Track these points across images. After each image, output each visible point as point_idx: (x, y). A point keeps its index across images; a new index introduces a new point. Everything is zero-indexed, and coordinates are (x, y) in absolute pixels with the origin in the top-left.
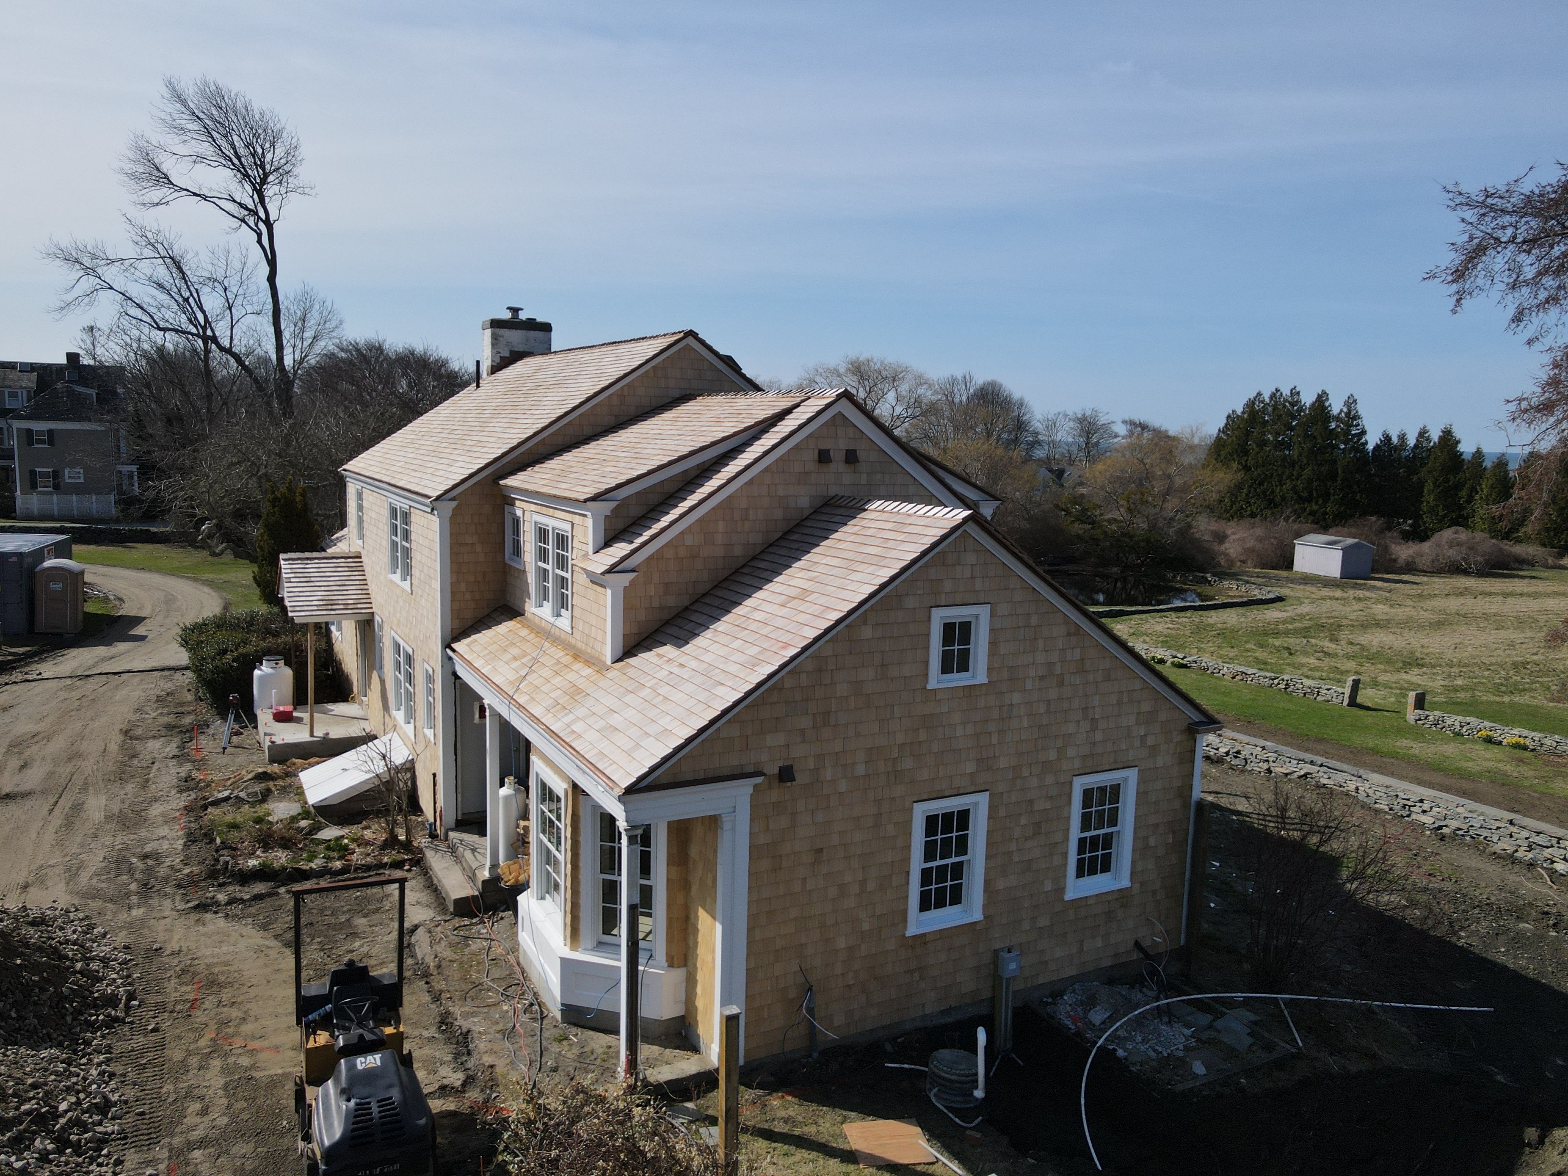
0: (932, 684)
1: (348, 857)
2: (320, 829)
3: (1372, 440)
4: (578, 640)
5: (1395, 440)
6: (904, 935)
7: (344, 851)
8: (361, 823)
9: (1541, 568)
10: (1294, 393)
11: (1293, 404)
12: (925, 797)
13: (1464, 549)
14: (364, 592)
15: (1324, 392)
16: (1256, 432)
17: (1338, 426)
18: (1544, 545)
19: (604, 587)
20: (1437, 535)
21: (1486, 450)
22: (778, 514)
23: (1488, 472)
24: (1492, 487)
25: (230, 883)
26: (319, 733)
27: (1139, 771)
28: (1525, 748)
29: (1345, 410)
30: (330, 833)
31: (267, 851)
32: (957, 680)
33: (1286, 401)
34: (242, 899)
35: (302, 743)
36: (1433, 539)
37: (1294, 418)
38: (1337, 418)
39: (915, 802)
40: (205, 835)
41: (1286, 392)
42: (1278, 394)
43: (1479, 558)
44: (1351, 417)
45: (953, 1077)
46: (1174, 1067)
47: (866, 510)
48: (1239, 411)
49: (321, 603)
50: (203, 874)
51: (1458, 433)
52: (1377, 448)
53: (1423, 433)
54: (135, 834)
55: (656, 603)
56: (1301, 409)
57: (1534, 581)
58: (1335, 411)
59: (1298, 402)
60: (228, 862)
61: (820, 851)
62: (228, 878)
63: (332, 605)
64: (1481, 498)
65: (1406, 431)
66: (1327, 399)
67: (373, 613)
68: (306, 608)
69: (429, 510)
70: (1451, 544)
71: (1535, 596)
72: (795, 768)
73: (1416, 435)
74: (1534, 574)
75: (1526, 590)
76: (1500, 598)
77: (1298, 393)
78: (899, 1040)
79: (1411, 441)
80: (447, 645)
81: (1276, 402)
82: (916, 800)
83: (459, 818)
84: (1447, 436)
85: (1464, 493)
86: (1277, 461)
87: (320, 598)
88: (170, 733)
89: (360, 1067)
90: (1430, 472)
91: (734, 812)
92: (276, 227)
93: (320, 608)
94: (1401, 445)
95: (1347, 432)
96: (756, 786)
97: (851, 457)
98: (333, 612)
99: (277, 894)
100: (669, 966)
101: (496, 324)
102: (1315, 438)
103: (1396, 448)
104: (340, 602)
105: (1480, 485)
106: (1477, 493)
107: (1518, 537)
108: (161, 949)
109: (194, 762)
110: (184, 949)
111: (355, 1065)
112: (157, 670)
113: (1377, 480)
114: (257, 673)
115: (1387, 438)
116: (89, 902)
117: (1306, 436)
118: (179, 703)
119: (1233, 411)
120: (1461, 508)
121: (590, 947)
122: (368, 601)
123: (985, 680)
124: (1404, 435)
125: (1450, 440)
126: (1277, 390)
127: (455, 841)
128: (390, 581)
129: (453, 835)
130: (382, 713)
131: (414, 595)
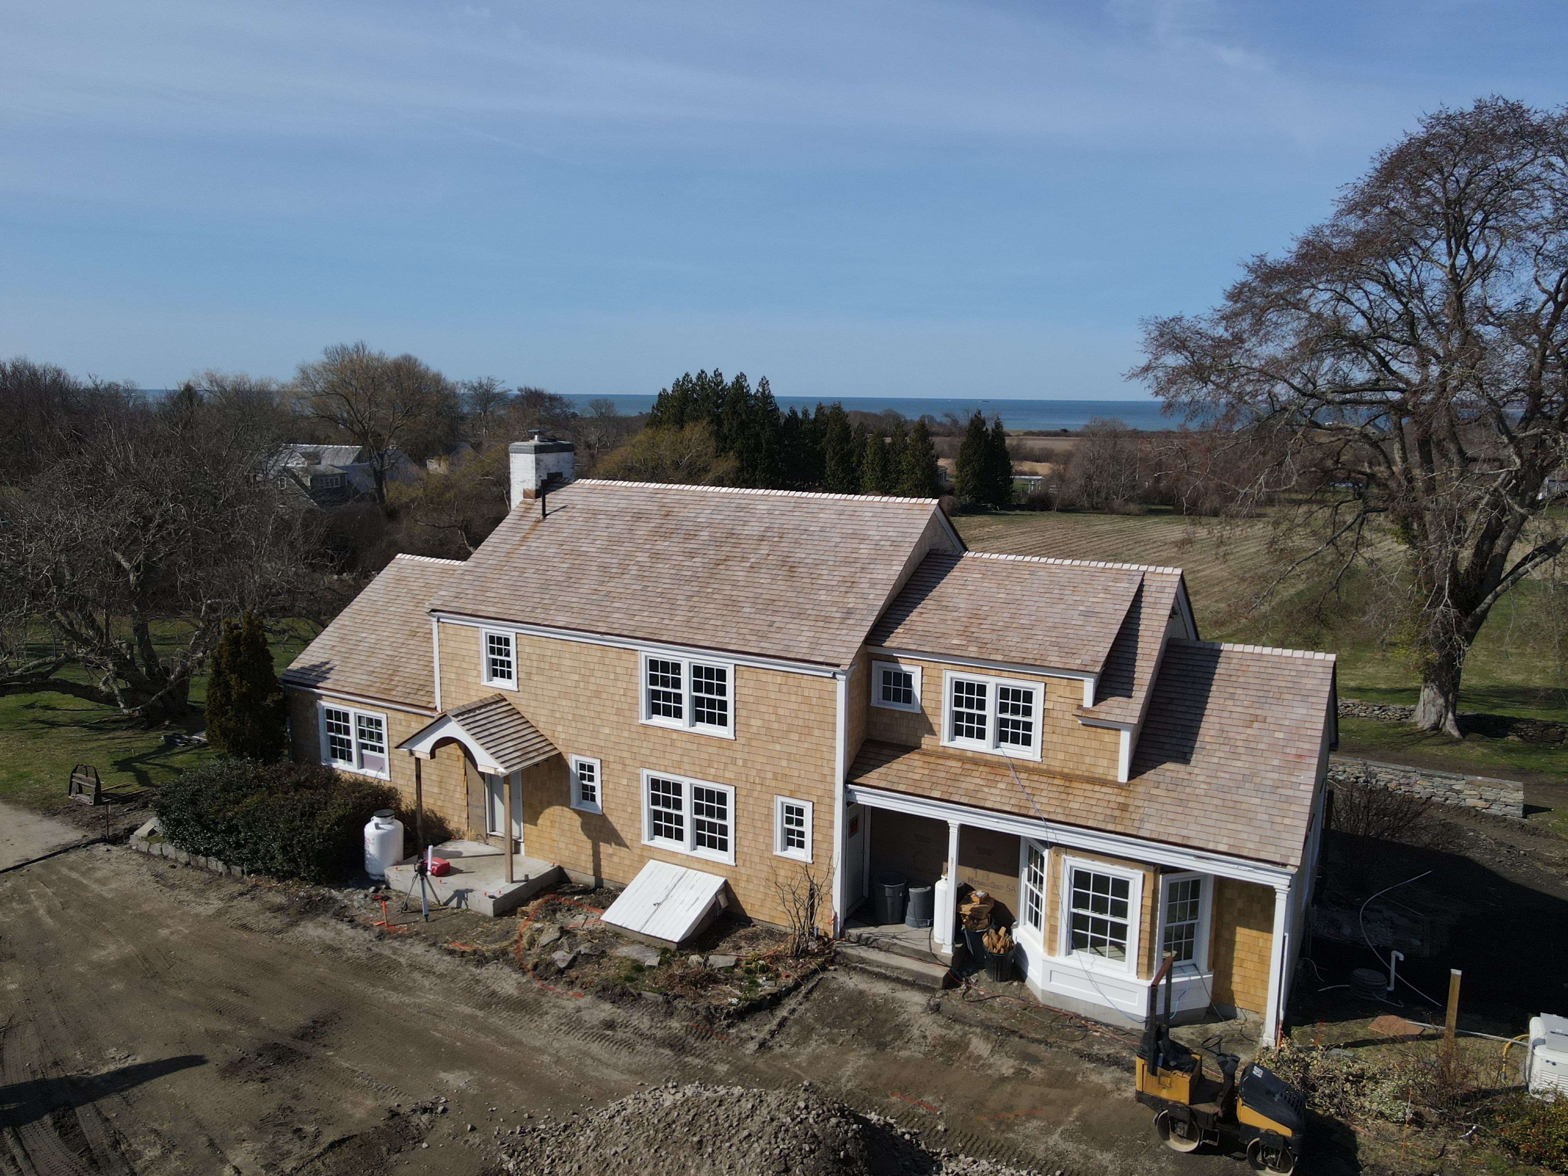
1: (782, 973)
2: (707, 959)
3: (783, 415)
4: (1055, 765)
5: (800, 415)
7: (771, 970)
10: (718, 374)
11: (717, 385)
14: (537, 734)
15: (742, 374)
17: (756, 404)
19: (1118, 730)
25: (736, 1022)
26: (519, 875)
29: (761, 390)
30: (721, 960)
33: (712, 381)
37: (719, 396)
38: (755, 397)
40: (623, 994)
41: (710, 374)
42: (704, 375)
44: (766, 397)
48: (670, 389)
49: (519, 753)
52: (787, 421)
56: (724, 389)
58: (753, 391)
59: (722, 381)
62: (726, 1019)
63: (527, 753)
64: (867, 462)
66: (745, 380)
67: (561, 754)
77: (720, 375)
79: (812, 414)
80: (850, 780)
81: (702, 383)
85: (854, 459)
87: (514, 748)
90: (829, 442)
93: (523, 759)
95: (764, 409)
102: (739, 413)
104: (530, 749)
106: (864, 458)
109: (411, 937)
115: (794, 414)
117: (733, 413)
119: (664, 389)
122: (547, 742)
126: (703, 372)
127: (865, 936)
128: (645, 726)
129: (854, 932)
130: (588, 845)
131: (741, 741)
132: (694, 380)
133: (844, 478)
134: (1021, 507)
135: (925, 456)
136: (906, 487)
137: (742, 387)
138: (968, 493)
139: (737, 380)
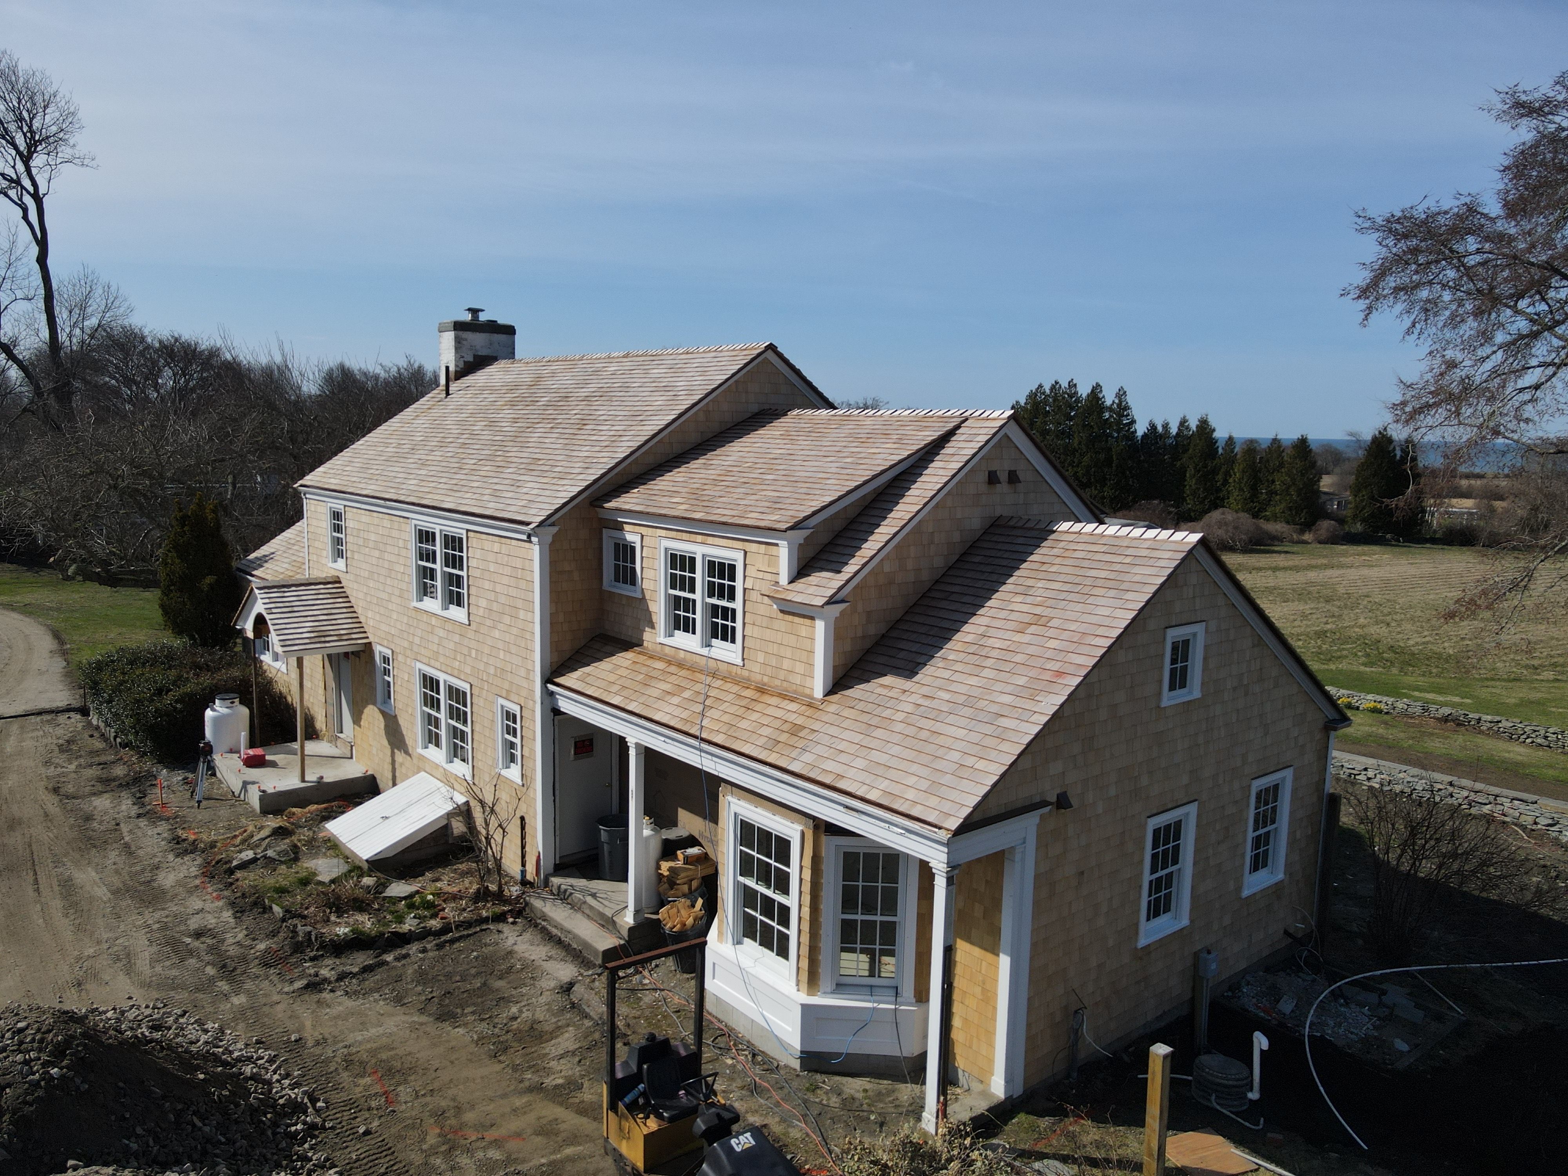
0: (1165, 703)
1: (441, 914)
2: (385, 886)
3: (1141, 429)
4: (756, 671)
5: (1160, 429)
6: (1136, 948)
7: (433, 909)
8: (423, 875)
9: (1288, 544)
10: (1072, 385)
11: (1071, 396)
12: (1155, 811)
13: (1230, 528)
14: (354, 620)
15: (1098, 385)
16: (1039, 421)
17: (1111, 416)
18: (1288, 523)
19: (812, 618)
20: (1207, 516)
21: (1235, 435)
22: (956, 537)
23: (1238, 456)
24: (1243, 471)
25: (322, 956)
26: (312, 777)
27: (1294, 770)
28: (1380, 711)
29: (1117, 401)
30: (399, 889)
31: (342, 916)
32: (1181, 696)
33: (1066, 393)
34: (351, 973)
35: (296, 789)
36: (1204, 520)
37: (1072, 409)
38: (1110, 409)
39: (1149, 817)
40: (255, 904)
41: (1064, 384)
42: (1058, 386)
43: (1243, 537)
44: (1122, 408)
45: (1231, 1083)
46: (1378, 1047)
47: (1054, 532)
48: (1022, 402)
49: (312, 635)
50: (287, 948)
51: (1213, 422)
52: (1145, 436)
53: (1183, 423)
54: (163, 909)
55: (860, 633)
56: (1078, 401)
57: (1288, 556)
58: (1108, 403)
59: (1076, 393)
60: (310, 933)
61: (1082, 873)
62: (317, 950)
63: (324, 636)
64: (1235, 481)
65: (1169, 420)
66: (1101, 391)
67: (370, 643)
68: (297, 642)
69: (525, 537)
70: (1222, 524)
71: (1296, 569)
72: (1068, 794)
73: (1178, 424)
74: (1286, 549)
75: (1286, 564)
76: (1269, 573)
77: (1075, 385)
78: (1130, 1050)
79: (1174, 430)
80: (549, 678)
81: (1056, 394)
82: (1149, 814)
83: (557, 862)
84: (1204, 424)
85: (1220, 477)
86: (1059, 449)
87: (309, 629)
88: (108, 788)
89: (738, 1149)
90: (1191, 458)
91: (1024, 843)
92: (45, 200)
93: (313, 640)
94: (1165, 433)
95: (1119, 422)
96: (1042, 816)
97: (1013, 478)
98: (327, 645)
99: (385, 963)
100: (917, 1001)
101: (459, 326)
102: (1091, 427)
103: (1161, 436)
104: (332, 633)
105: (1233, 469)
106: (1230, 476)
107: (1265, 516)
108: (300, 1039)
109: (168, 819)
110: (327, 1036)
111: (732, 1148)
112: (33, 714)
113: (1146, 465)
114: (209, 713)
115: (1153, 427)
116: (172, 993)
117: (1084, 426)
118: (91, 752)
119: (1017, 402)
120: (1219, 490)
121: (829, 990)
122: (362, 630)
123: (1200, 696)
124: (1167, 424)
125: (1206, 429)
126: (1057, 383)
127: (563, 887)
128: (416, 609)
129: (556, 881)
130: (388, 752)
131: (474, 626)
132: (1048, 392)
133: (1205, 498)
134: (1434, 541)
135: (1303, 475)
136: (1278, 509)
137: (1099, 399)
138: (1363, 520)
139: (1092, 391)
